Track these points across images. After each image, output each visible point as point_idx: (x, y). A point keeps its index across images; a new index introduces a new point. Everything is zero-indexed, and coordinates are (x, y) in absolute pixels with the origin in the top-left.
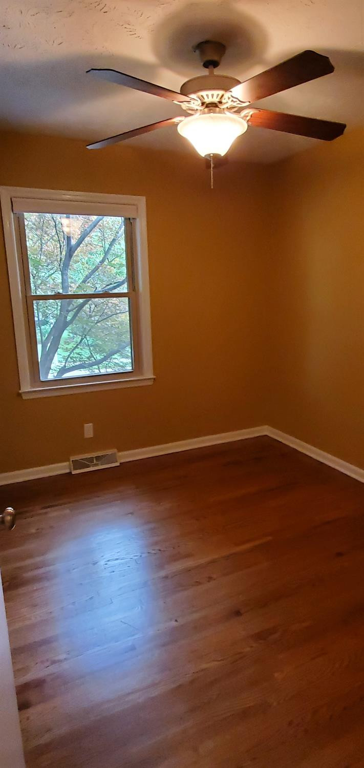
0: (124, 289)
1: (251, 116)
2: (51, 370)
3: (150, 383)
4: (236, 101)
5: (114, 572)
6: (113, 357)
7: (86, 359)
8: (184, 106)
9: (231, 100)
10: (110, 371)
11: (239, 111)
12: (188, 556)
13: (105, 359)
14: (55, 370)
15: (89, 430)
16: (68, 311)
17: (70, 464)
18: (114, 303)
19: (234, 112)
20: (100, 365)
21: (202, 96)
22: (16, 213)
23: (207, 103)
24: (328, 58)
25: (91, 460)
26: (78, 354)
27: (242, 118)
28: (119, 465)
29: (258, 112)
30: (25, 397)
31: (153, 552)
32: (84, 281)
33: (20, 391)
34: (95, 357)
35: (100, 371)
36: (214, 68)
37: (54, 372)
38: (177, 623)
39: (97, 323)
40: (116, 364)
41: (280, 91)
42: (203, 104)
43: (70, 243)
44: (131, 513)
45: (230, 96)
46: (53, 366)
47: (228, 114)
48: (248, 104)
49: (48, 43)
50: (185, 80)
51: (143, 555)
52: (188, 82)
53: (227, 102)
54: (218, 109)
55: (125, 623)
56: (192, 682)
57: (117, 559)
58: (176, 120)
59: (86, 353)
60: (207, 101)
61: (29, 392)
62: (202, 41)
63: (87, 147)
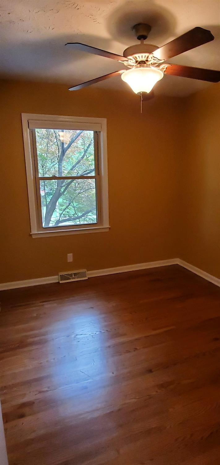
0: (93, 174)
1: (166, 69)
2: (51, 221)
3: (107, 230)
4: (156, 60)
5: (79, 342)
6: (89, 214)
7: (72, 215)
8: (126, 63)
9: (153, 59)
10: (86, 223)
11: (159, 66)
12: (124, 335)
13: (83, 215)
14: (54, 222)
15: (70, 257)
16: (62, 187)
17: (59, 277)
18: (89, 183)
19: (156, 66)
20: (80, 219)
21: (135, 57)
22: (31, 129)
23: (139, 61)
24: (210, 31)
25: (71, 275)
26: (68, 212)
27: (161, 70)
28: (87, 279)
29: (170, 66)
30: (34, 237)
31: (103, 331)
32: (72, 169)
33: (31, 233)
34: (78, 214)
35: (80, 222)
36: (144, 39)
37: (53, 222)
38: (113, 374)
39: (78, 194)
40: (90, 219)
41: (182, 53)
42: (137, 62)
43: (64, 147)
44: (92, 308)
45: (152, 57)
46: (52, 219)
47: (153, 68)
48: (163, 61)
49: (46, 28)
50: (126, 47)
51: (97, 333)
52: (128, 48)
53: (151, 60)
54: (145, 65)
55: (83, 372)
56: (119, 410)
57: (82, 334)
58: (120, 72)
59: (72, 212)
60: (139, 60)
61: (35, 234)
62: (136, 24)
63: (69, 89)
